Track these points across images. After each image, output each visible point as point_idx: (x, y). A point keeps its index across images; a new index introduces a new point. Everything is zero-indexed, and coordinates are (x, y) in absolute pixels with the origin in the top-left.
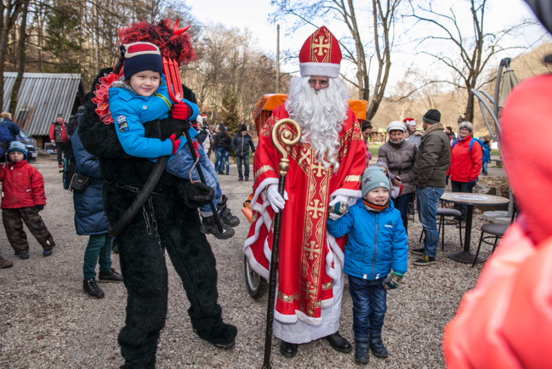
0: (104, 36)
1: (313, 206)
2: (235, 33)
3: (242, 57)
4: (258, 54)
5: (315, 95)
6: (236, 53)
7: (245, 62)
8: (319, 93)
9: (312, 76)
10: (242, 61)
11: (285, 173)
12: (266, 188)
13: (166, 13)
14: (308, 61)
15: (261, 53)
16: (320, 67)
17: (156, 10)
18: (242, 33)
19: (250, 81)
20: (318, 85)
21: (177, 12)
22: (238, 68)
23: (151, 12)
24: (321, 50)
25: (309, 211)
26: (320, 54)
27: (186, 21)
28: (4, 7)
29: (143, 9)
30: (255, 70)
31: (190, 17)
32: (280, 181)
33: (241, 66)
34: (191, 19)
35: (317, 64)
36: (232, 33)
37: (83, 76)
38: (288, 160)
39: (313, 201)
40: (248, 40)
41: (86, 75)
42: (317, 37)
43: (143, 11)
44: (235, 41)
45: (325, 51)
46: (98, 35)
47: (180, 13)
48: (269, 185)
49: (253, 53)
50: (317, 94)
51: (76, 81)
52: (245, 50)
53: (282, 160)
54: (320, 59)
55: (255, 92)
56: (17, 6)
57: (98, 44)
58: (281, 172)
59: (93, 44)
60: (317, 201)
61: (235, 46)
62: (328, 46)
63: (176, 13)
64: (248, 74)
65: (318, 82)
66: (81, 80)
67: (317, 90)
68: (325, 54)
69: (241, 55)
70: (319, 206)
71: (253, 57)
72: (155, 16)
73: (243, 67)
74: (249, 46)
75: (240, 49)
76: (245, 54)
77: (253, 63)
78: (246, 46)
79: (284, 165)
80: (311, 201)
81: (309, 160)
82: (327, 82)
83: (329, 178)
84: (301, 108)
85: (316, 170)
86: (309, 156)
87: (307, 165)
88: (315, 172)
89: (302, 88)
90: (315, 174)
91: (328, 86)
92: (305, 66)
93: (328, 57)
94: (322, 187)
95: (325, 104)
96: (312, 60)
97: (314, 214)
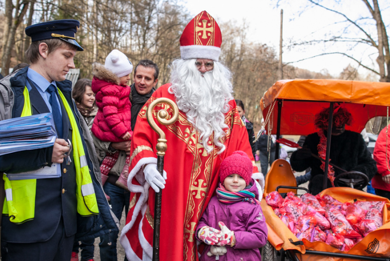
0: (102, 32)
2: (233, 24)
3: (239, 48)
4: (256, 44)
5: (201, 77)
6: (233, 46)
7: (242, 54)
8: (204, 75)
9: (198, 59)
10: (239, 53)
11: (164, 153)
12: (143, 168)
13: (163, 7)
14: (193, 44)
15: (259, 44)
16: (206, 49)
17: (153, 5)
18: (239, 24)
19: (247, 74)
20: (203, 68)
21: (173, 6)
22: (234, 60)
23: (148, 7)
24: (205, 33)
26: (204, 37)
27: (183, 14)
28: (13, 7)
29: (141, 4)
30: (252, 62)
31: (187, 10)
32: (159, 161)
33: (238, 58)
34: (187, 13)
35: (202, 47)
36: (229, 24)
37: (81, 71)
38: (166, 140)
39: (197, 181)
40: (246, 31)
41: (85, 70)
42: (201, 21)
43: (140, 7)
44: (232, 33)
45: (209, 34)
46: (97, 30)
47: (177, 6)
48: (146, 165)
49: (251, 44)
50: (203, 77)
51: (75, 76)
52: (242, 41)
53: (159, 140)
54: (205, 42)
55: (252, 85)
56: (25, 5)
57: (97, 39)
58: (159, 153)
59: (93, 41)
60: (201, 181)
61: (232, 38)
62: (211, 29)
63: (172, 8)
64: (245, 66)
65: (203, 64)
66: (80, 75)
67: (203, 73)
68: (209, 37)
69: (238, 47)
70: (203, 186)
71: (251, 49)
72: (152, 10)
73: (240, 59)
74: (246, 37)
75: (238, 41)
76: (242, 45)
77: (250, 55)
78: (244, 37)
79: (162, 145)
80: (195, 181)
81: (194, 140)
82: (212, 65)
83: (214, 158)
84: (189, 91)
85: (202, 149)
86: (194, 136)
87: (193, 144)
88: (201, 151)
89: (188, 71)
90: (201, 154)
91: (212, 69)
92: (189, 49)
93: (212, 40)
94: (207, 166)
95: (213, 86)
96: (197, 43)
97: (198, 194)
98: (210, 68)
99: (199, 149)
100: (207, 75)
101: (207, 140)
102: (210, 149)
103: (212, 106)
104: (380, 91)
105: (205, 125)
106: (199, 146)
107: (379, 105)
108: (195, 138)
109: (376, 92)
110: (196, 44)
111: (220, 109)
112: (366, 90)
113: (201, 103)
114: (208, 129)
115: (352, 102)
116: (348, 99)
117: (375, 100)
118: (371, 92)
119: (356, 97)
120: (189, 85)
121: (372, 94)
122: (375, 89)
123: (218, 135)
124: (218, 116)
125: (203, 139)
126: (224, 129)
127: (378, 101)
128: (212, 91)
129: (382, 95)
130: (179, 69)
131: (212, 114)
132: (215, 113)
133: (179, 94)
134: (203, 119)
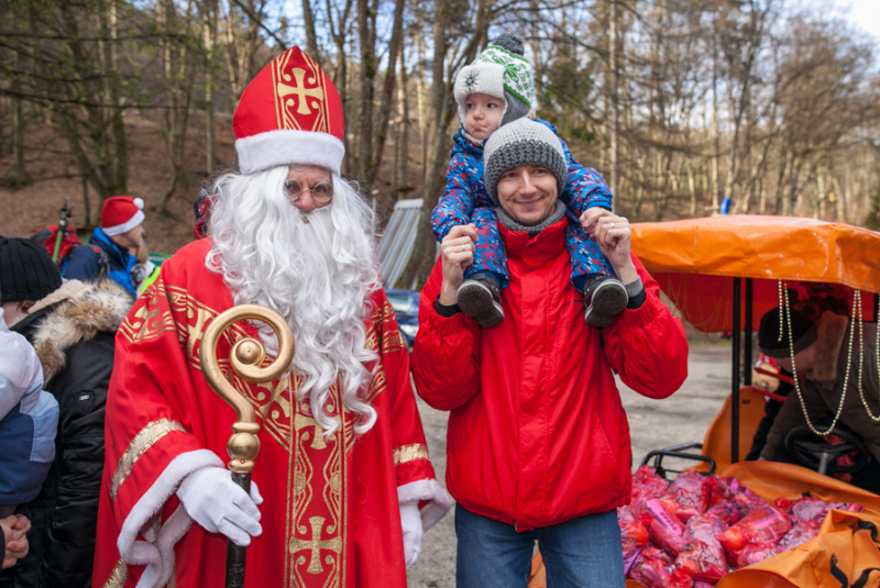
1: (308, 536)
5: (301, 224)
8: (311, 218)
11: (249, 464)
14: (275, 128)
24: (302, 102)
25: (297, 555)
26: (304, 109)
39: (305, 522)
45: (315, 104)
50: (306, 221)
54: (306, 123)
58: (236, 463)
60: (317, 523)
62: (320, 92)
65: (306, 188)
67: (306, 211)
70: (325, 536)
79: (243, 440)
80: (301, 524)
81: (286, 406)
82: (328, 190)
83: (346, 451)
84: (268, 264)
85: (311, 429)
86: (285, 394)
87: (283, 419)
88: (306, 436)
89: (265, 205)
90: (307, 444)
91: (330, 202)
92: (264, 142)
93: (323, 118)
94: (329, 477)
95: (334, 251)
96: (285, 123)
97: (312, 562)
98: (325, 199)
99: (302, 431)
100: (316, 219)
101: (323, 399)
102: (332, 425)
103: (332, 303)
104: (757, 247)
105: (316, 357)
106: (301, 422)
107: (758, 277)
108: (288, 400)
109: (747, 249)
110: (283, 127)
111: (353, 310)
112: (726, 245)
113: (302, 296)
114: (326, 367)
115: (701, 273)
116: (690, 266)
117: (748, 266)
118: (737, 249)
119: (706, 262)
120: (265, 246)
121: (740, 254)
122: (747, 242)
123: (353, 382)
124: (349, 330)
125: (313, 398)
126: (368, 365)
127: (755, 269)
128: (332, 263)
129: (760, 256)
130: (238, 202)
131: (333, 327)
132: (340, 323)
133: (235, 274)
134: (311, 341)
